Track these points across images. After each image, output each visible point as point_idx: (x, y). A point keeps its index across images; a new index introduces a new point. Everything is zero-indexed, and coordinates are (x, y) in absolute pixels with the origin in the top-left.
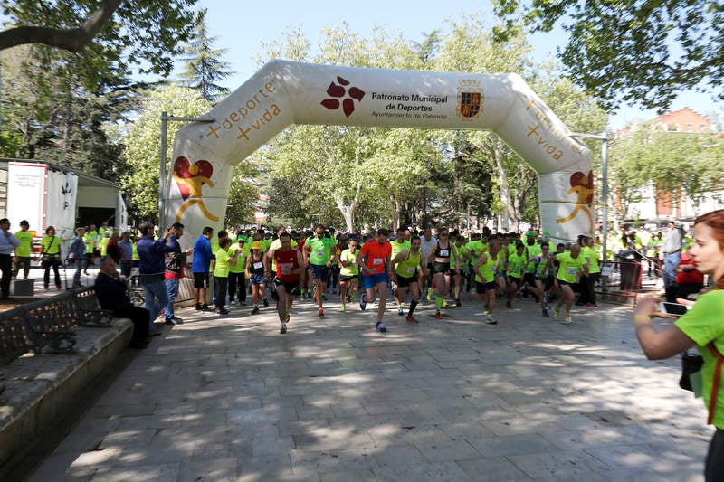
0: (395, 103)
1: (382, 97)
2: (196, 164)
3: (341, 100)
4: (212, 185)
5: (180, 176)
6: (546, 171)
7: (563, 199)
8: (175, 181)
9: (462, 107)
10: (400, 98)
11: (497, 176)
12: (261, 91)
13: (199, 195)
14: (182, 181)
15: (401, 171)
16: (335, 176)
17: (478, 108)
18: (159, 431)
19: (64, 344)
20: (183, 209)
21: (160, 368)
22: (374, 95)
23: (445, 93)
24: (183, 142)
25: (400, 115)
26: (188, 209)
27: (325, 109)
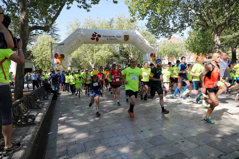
0: (109, 38)
1: (105, 37)
2: (60, 55)
3: (95, 38)
4: (65, 60)
5: (56, 58)
6: (145, 53)
7: (149, 60)
8: (55, 60)
9: (125, 39)
11: (131, 55)
12: (75, 36)
13: (62, 63)
14: (57, 60)
15: (106, 55)
16: (89, 57)
17: (128, 39)
18: (73, 113)
19: (46, 97)
20: (58, 66)
21: (64, 103)
22: (103, 36)
23: (120, 35)
24: (57, 50)
25: (110, 41)
26: (59, 66)
27: (92, 40)
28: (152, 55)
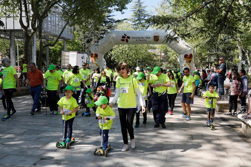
0: (138, 39)
2: (95, 54)
3: (125, 39)
4: (98, 59)
7: (182, 61)
8: (91, 58)
9: (154, 39)
13: (95, 61)
17: (158, 39)
22: (132, 38)
23: (150, 36)
25: (139, 42)
26: (93, 64)
27: (122, 41)
28: (186, 56)
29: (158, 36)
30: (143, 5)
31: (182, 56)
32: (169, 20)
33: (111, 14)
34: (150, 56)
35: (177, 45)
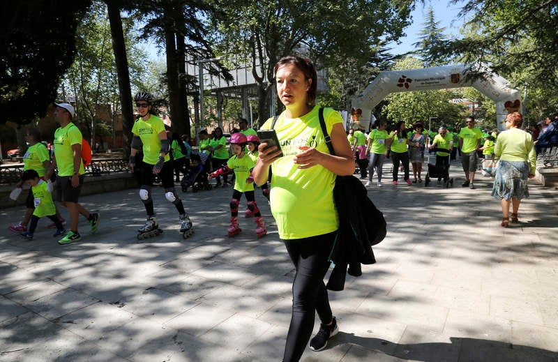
0: (424, 82)
1: (419, 80)
2: (357, 110)
3: (404, 84)
4: (362, 117)
7: (502, 113)
9: (452, 80)
10: (426, 80)
13: (358, 120)
17: (458, 79)
22: (416, 80)
23: (445, 76)
25: (428, 86)
27: (398, 87)
28: (508, 104)
29: (458, 74)
30: (439, 27)
31: (502, 105)
32: (468, 45)
33: (385, 47)
34: (452, 110)
35: (491, 87)
